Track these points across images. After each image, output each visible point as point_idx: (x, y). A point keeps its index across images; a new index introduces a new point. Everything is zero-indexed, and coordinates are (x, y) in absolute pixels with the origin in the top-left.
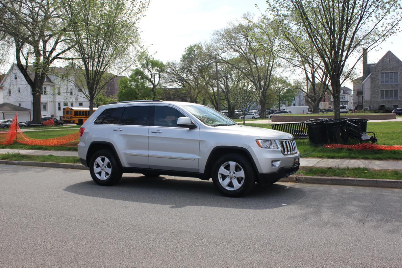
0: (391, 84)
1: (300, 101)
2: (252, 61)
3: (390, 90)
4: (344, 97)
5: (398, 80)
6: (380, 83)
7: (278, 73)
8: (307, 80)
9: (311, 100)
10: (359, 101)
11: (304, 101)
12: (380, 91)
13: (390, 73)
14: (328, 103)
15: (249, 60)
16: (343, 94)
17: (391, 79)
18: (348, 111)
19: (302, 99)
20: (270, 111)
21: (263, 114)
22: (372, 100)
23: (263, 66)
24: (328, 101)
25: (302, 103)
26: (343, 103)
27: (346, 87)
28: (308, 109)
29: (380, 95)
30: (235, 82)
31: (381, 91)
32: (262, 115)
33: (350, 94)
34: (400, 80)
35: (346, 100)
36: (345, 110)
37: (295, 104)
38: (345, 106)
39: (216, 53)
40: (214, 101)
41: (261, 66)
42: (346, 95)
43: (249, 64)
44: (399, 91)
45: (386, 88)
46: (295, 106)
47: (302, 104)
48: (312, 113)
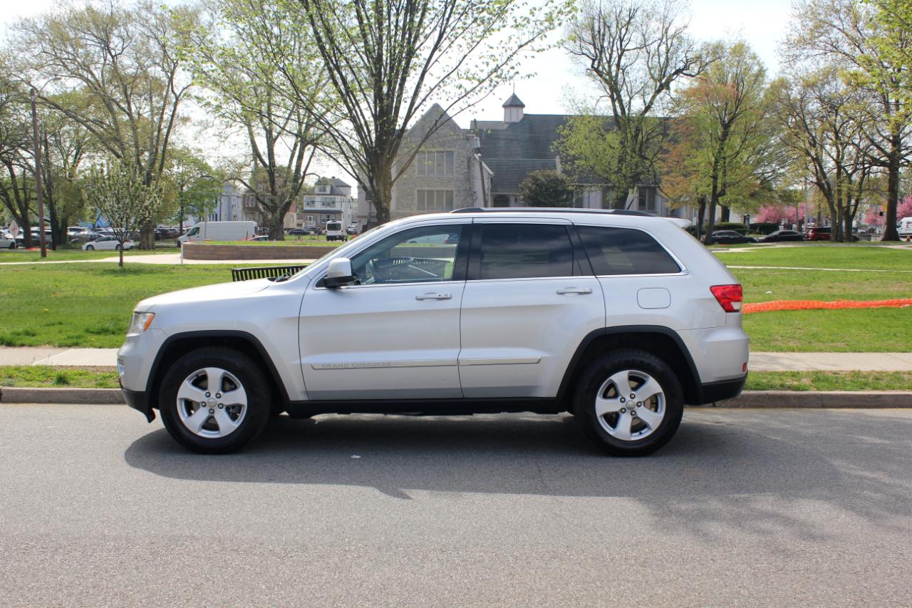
0: (439, 178)
1: (230, 207)
2: (118, 105)
3: (437, 191)
4: (334, 203)
5: (455, 170)
6: (416, 174)
7: (183, 138)
8: (255, 159)
9: (264, 208)
10: (370, 213)
11: (238, 209)
12: (416, 192)
13: (438, 152)
14: (295, 215)
15: (108, 103)
16: (330, 194)
17: (438, 165)
18: (345, 234)
19: (233, 203)
20: (158, 232)
21: (148, 239)
22: (400, 211)
23: (144, 118)
24: (296, 211)
25: (234, 213)
26: (332, 217)
27: (336, 178)
28: (256, 228)
29: (416, 201)
30: (68, 156)
31: (418, 191)
32: (145, 240)
33: (345, 196)
34: (458, 169)
35: (337, 208)
36: (338, 233)
37: (216, 215)
38: (338, 222)
39: (22, 76)
40: (15, 203)
41: (139, 118)
42: (338, 199)
43: (111, 110)
44: (455, 193)
45: (428, 186)
46: (216, 220)
47: (234, 216)
48: (266, 239)
